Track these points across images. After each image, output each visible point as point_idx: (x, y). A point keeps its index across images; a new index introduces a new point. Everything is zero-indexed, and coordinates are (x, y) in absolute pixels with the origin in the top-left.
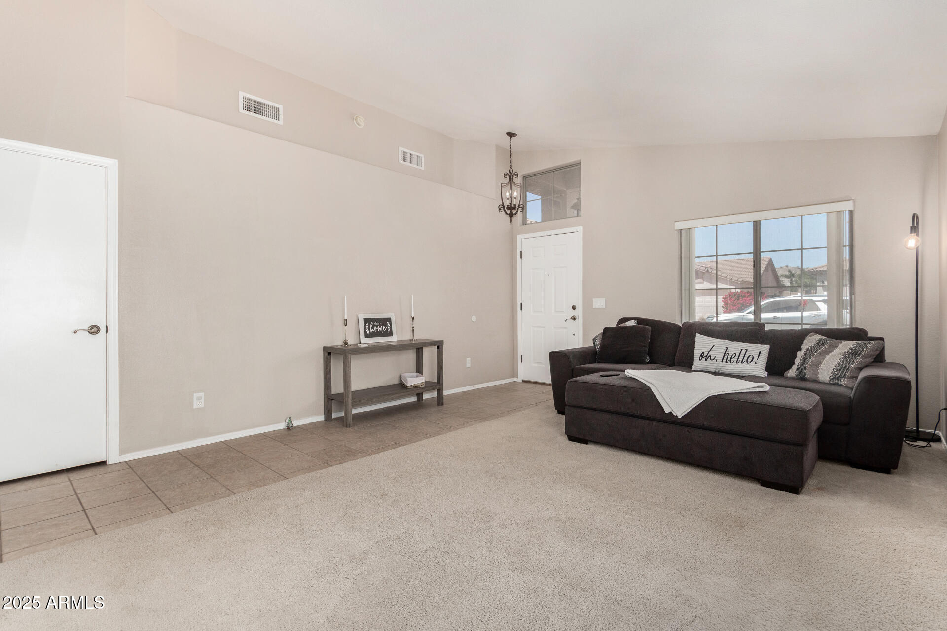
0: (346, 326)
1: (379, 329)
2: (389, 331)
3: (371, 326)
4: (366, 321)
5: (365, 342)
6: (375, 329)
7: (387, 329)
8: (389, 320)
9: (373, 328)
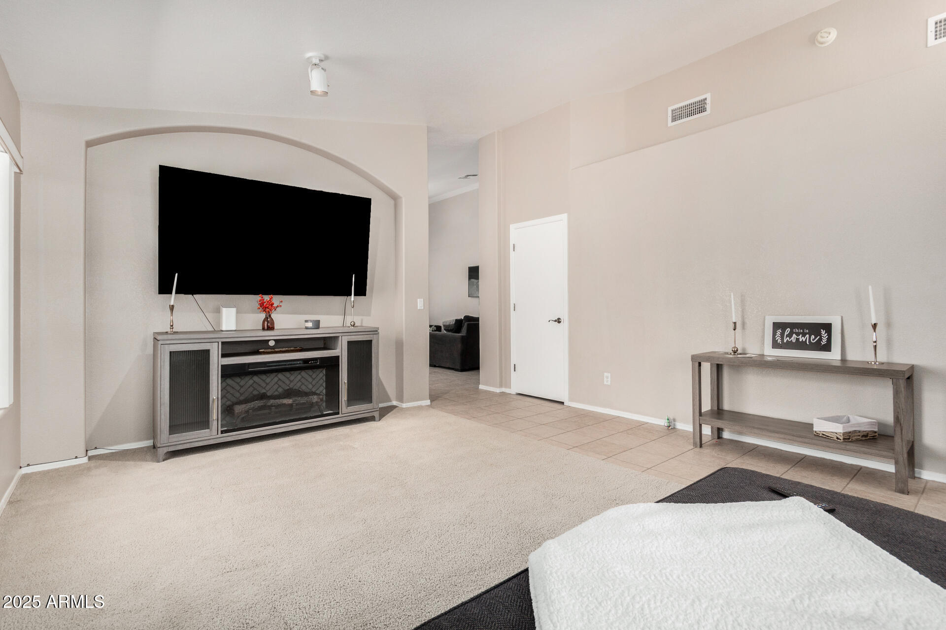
0: (734, 330)
1: (801, 339)
2: (824, 342)
3: (786, 333)
4: (777, 326)
5: (771, 353)
6: (792, 338)
7: (821, 339)
8: (828, 327)
9: (790, 335)
